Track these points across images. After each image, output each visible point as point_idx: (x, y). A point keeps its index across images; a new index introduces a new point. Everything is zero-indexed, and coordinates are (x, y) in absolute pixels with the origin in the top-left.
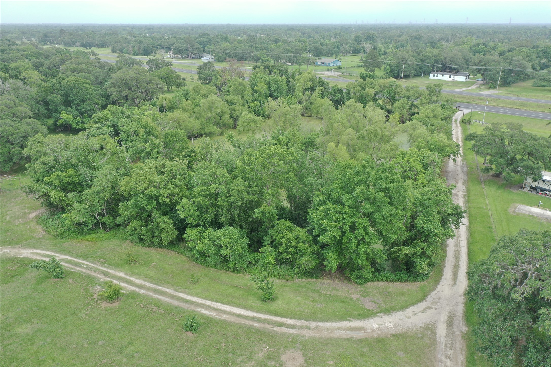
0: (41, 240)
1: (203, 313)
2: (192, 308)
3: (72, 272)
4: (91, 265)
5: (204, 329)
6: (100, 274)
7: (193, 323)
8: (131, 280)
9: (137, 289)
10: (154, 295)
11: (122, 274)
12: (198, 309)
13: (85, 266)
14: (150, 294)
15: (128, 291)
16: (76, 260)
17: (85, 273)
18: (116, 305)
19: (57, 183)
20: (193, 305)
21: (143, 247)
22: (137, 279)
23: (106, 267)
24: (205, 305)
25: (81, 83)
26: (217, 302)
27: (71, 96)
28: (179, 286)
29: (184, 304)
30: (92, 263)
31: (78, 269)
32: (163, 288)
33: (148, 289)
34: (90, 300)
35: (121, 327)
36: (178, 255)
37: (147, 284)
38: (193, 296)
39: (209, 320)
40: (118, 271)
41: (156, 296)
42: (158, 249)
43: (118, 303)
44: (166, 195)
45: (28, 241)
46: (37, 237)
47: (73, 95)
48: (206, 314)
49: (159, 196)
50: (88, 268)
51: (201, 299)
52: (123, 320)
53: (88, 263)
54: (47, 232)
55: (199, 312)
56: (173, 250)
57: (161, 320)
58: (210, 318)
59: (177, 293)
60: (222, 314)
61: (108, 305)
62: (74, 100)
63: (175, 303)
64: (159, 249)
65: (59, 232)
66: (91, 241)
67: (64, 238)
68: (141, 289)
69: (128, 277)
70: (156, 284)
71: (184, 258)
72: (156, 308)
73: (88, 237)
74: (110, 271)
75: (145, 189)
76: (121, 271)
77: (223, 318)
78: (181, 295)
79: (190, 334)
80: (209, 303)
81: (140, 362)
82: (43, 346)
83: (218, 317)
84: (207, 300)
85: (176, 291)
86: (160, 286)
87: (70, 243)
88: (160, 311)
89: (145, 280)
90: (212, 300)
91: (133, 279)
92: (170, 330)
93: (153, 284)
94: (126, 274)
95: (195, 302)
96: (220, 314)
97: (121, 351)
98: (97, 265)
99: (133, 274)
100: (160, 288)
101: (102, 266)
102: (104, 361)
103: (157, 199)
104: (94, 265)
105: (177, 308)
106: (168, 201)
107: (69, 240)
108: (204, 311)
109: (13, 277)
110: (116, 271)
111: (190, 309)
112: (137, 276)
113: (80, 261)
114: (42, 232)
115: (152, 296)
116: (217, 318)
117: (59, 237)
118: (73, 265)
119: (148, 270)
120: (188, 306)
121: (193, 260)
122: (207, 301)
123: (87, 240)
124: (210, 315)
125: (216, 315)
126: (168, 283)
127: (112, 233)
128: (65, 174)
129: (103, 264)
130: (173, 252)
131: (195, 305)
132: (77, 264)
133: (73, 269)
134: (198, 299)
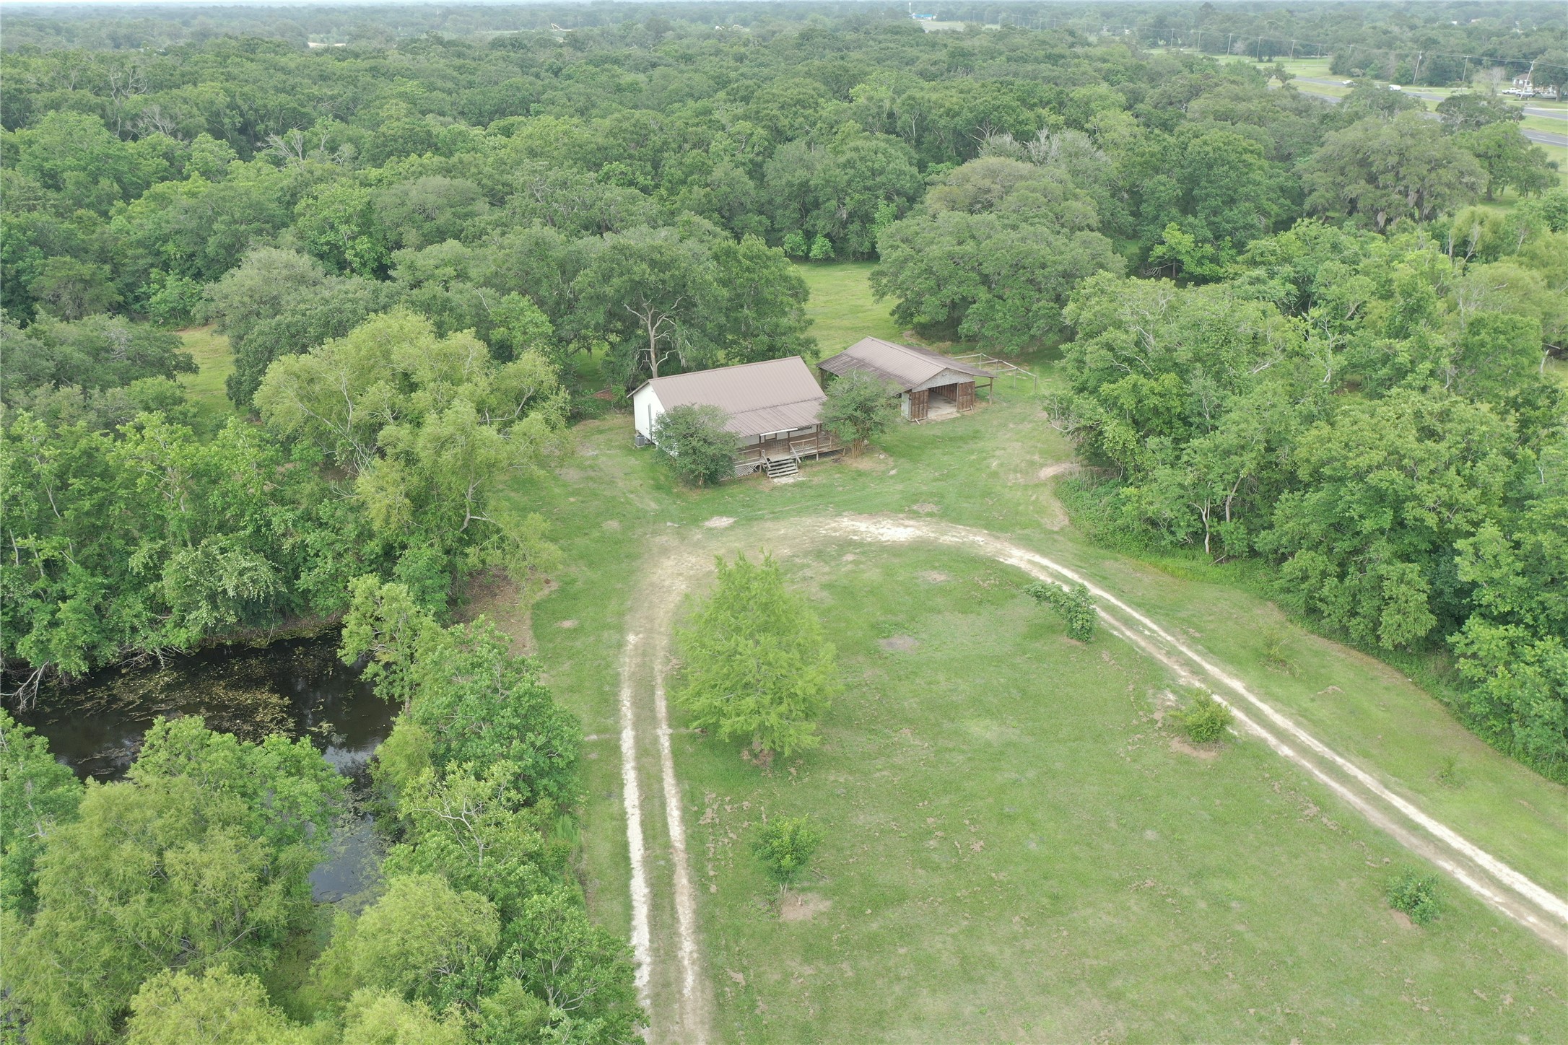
0: (1056, 537)
1: (1458, 880)
2: (1427, 852)
3: (1112, 635)
4: (1162, 633)
5: (1452, 928)
6: (1181, 665)
7: (1422, 895)
8: (1259, 709)
9: (1272, 740)
10: (1317, 772)
11: (1237, 685)
12: (1448, 866)
13: (1147, 632)
14: (1308, 765)
15: (1247, 733)
16: (1128, 610)
17: (1143, 650)
18: (1206, 756)
19: (1129, 402)
20: (1431, 847)
21: (1312, 632)
22: (1277, 711)
23: (1197, 652)
24: (1471, 860)
25: (1240, 149)
26: (1515, 868)
27: (1203, 183)
28: (1399, 777)
29: (1404, 832)
30: (1166, 630)
31: (1128, 633)
32: (1349, 765)
33: (1304, 750)
34: (1144, 719)
35: (1208, 817)
36: (1413, 688)
37: (1304, 737)
38: (1436, 820)
39: (1476, 908)
40: (1230, 674)
41: (1323, 777)
42: (1354, 653)
43: (1213, 754)
44: (1429, 502)
45: (1027, 531)
46: (1049, 527)
47: (1211, 182)
48: (1468, 887)
49: (1407, 499)
50: (1153, 639)
51: (1461, 839)
52: (1218, 802)
53: (1155, 627)
54: (1072, 520)
55: (1444, 871)
56: (1400, 670)
57: (1323, 847)
58: (1481, 905)
59: (1387, 792)
60: (1522, 909)
61: (1187, 750)
62: (1207, 195)
63: (1376, 818)
64: (1359, 655)
65: (1100, 529)
66: (1173, 575)
67: (1108, 547)
68: (1282, 742)
69: (1252, 699)
70: (1328, 745)
71: (1431, 703)
72: (1314, 810)
73: (1167, 561)
74: (1208, 667)
75: (1370, 469)
76: (1237, 677)
77: (1524, 923)
78: (1398, 802)
79: (1402, 921)
80: (1484, 859)
81: (1241, 928)
82: (1016, 783)
83: (1508, 913)
84: (1481, 848)
85: (1386, 787)
86: (1341, 755)
87: (1117, 564)
88: (1325, 820)
89: (1298, 724)
90: (1499, 855)
91: (1266, 708)
92: (1343, 884)
93: (1321, 741)
94: (1248, 689)
95: (1440, 840)
96: (1516, 905)
97: (1198, 876)
98: (1178, 640)
99: (1267, 696)
100: (1339, 760)
101: (1189, 647)
102: (1149, 883)
103: (1398, 505)
104: (1169, 638)
105: (1378, 833)
106: (1431, 521)
107: (1119, 556)
108: (1462, 876)
109: (980, 603)
110: (1223, 670)
111: (1419, 851)
112: (1279, 706)
113: (1136, 615)
114: (1062, 517)
115: (1309, 773)
116: (1502, 913)
117: (1098, 540)
118: (1117, 620)
119: (1313, 700)
120: (1414, 840)
121: (1459, 719)
122: (1481, 853)
123: (1165, 569)
124: (1482, 896)
125: (1501, 904)
126: (1366, 755)
127: (1231, 568)
128: (1153, 383)
129: (1192, 642)
130: (1398, 675)
131: (1436, 846)
132: (1129, 622)
133: (1116, 629)
134: (1452, 834)
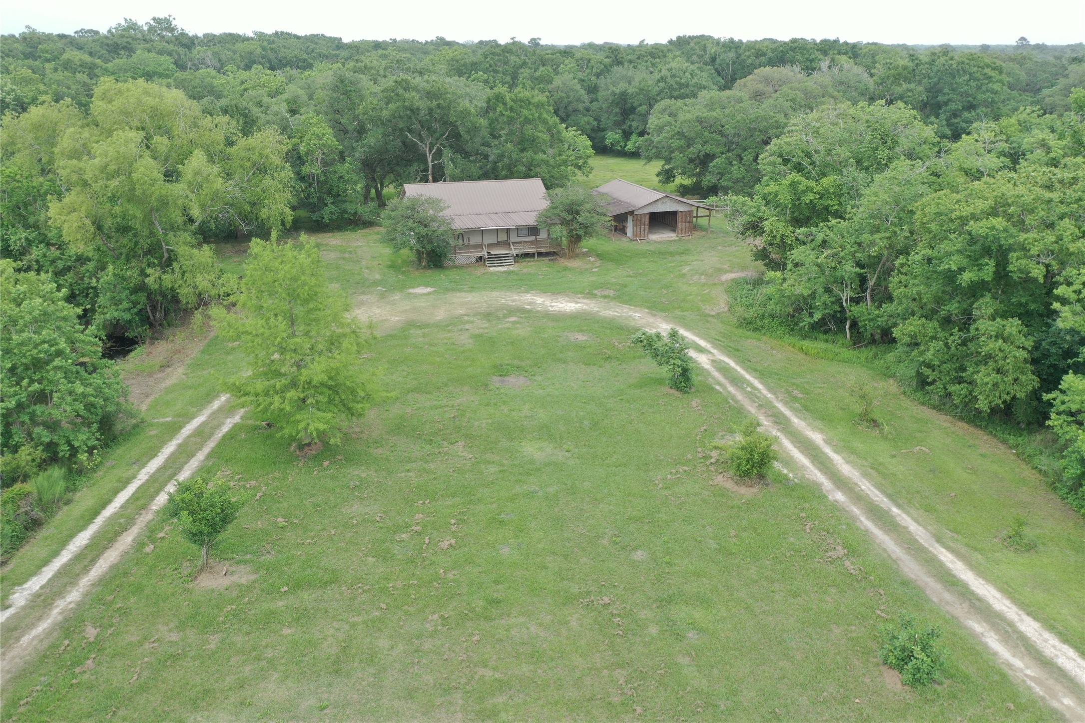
0: (709, 319)
1: (986, 646)
2: (959, 609)
3: (713, 389)
4: (765, 392)
5: (955, 697)
6: (768, 416)
8: (828, 458)
9: (826, 484)
10: (863, 519)
11: (817, 438)
12: (977, 626)
13: (749, 389)
14: (856, 511)
15: (803, 477)
16: (743, 372)
17: (737, 402)
18: (746, 492)
19: (785, 198)
20: (966, 605)
21: (923, 404)
22: (847, 462)
23: (793, 409)
24: (1011, 624)
25: (982, 64)
26: (1065, 640)
27: (946, 90)
28: (958, 533)
29: (939, 587)
30: (770, 389)
31: (731, 389)
32: (904, 516)
33: (858, 497)
34: (700, 455)
35: (715, 546)
36: (1013, 458)
37: (866, 486)
38: (984, 578)
39: (997, 678)
40: (814, 429)
41: (867, 523)
42: (961, 424)
43: (755, 490)
44: (1034, 251)
45: (685, 313)
46: (707, 312)
47: (953, 90)
48: (995, 654)
49: (1010, 249)
50: (753, 396)
51: (1007, 602)
52: (733, 533)
53: (760, 386)
54: (731, 308)
55: (973, 634)
56: (1005, 442)
57: (833, 590)
58: (1003, 676)
59: (937, 545)
60: (1058, 687)
61: (729, 485)
63: (911, 568)
64: (966, 426)
65: (751, 313)
66: (807, 354)
67: (756, 329)
68: (838, 488)
69: (828, 450)
70: (890, 497)
71: (1027, 471)
72: (840, 551)
73: (807, 344)
74: (795, 420)
76: (821, 431)
77: (1055, 704)
78: (946, 557)
79: (893, 681)
80: (1029, 627)
81: (684, 661)
82: (530, 495)
83: (1038, 689)
84: (1028, 614)
85: (939, 540)
86: (899, 506)
87: (758, 343)
88: (847, 563)
89: (865, 475)
90: (1049, 625)
91: (837, 459)
92: (837, 631)
93: (883, 492)
94: (826, 442)
95: (980, 599)
96: (1051, 682)
97: (666, 602)
98: (777, 397)
99: (845, 448)
100: (895, 510)
101: (786, 404)
102: (606, 600)
103: (1002, 256)
104: (769, 395)
105: (905, 583)
106: (1038, 272)
107: (764, 338)
108: (993, 642)
109: (608, 358)
110: (809, 425)
111: (948, 608)
112: (853, 458)
113: (748, 377)
114: (723, 306)
115: (854, 519)
116: (1029, 688)
117: (747, 324)
118: (726, 378)
119: (893, 456)
120: (947, 596)
121: (1055, 489)
122: (1028, 620)
123: (800, 349)
124: (1010, 666)
125: (1032, 678)
126: (929, 509)
127: (867, 353)
128: (812, 184)
129: (791, 400)
130: (1002, 447)
131: (972, 605)
132: (736, 381)
133: (719, 384)
134: (998, 595)
